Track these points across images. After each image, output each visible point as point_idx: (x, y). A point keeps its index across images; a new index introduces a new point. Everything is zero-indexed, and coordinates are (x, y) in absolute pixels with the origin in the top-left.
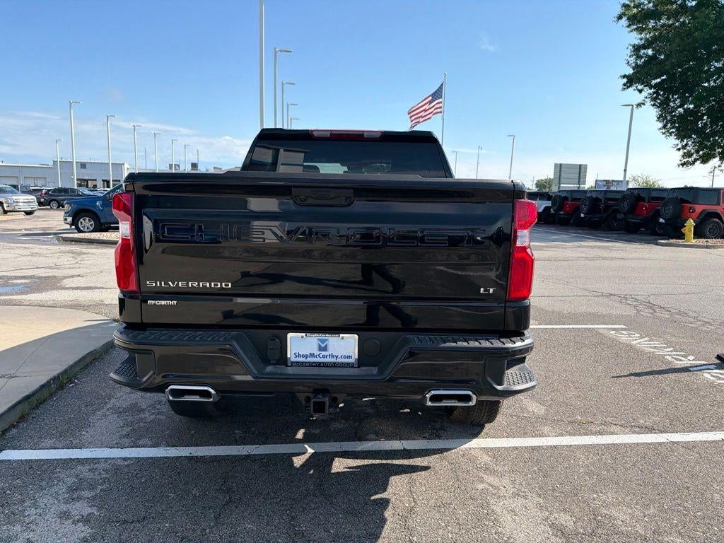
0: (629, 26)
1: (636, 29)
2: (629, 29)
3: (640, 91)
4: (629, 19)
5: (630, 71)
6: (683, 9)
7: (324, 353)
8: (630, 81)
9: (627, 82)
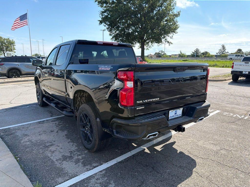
0: (98, 4)
1: (101, 6)
2: (98, 6)
3: (105, 26)
4: (98, 2)
5: (100, 19)
6: (113, 2)
7: (176, 115)
8: (101, 22)
9: (100, 23)
